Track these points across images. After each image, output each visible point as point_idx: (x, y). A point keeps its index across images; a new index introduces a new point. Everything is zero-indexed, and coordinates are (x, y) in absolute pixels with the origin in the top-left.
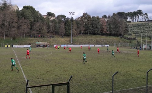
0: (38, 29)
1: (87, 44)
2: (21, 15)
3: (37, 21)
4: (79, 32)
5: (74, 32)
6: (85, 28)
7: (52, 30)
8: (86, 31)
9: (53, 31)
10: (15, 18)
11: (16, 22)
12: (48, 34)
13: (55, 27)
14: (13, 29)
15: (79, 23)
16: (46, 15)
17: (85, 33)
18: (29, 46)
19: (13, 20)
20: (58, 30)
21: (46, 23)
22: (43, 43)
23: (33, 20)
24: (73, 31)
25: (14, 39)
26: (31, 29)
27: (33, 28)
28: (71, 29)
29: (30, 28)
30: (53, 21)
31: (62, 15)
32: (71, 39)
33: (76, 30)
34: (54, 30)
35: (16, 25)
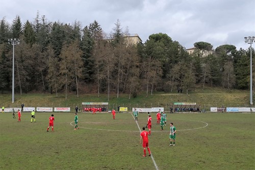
0: (177, 76)
2: (147, 52)
3: (176, 62)
7: (207, 77)
9: (207, 79)
10: (136, 58)
11: (137, 66)
13: (213, 72)
14: (132, 79)
16: (193, 49)
18: (162, 109)
19: (132, 62)
20: (219, 77)
21: (194, 64)
22: (188, 104)
23: (167, 59)
24: (253, 77)
25: (135, 96)
26: (164, 77)
27: (168, 75)
28: (249, 74)
29: (162, 75)
30: (207, 60)
31: (227, 45)
32: (249, 95)
34: (210, 77)
35: (137, 71)
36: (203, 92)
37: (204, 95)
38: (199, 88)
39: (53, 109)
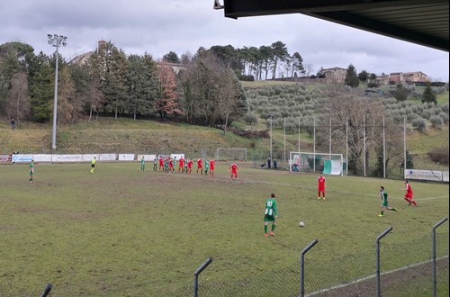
1: (109, 153)
4: (81, 109)
5: (63, 107)
6: (103, 96)
8: (109, 106)
15: (81, 77)
17: (105, 113)
20: (1, 99)
24: (58, 103)
28: (53, 97)
31: (18, 44)
32: (51, 132)
33: (70, 100)
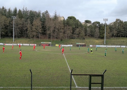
0: (78, 33)
1: (119, 45)
2: (67, 23)
3: (78, 27)
4: (111, 35)
5: (107, 35)
6: (117, 32)
7: (89, 33)
8: (118, 34)
9: (89, 34)
10: (62, 25)
11: (63, 29)
12: (85, 37)
13: (91, 32)
14: (61, 34)
15: (111, 28)
16: (84, 23)
17: (118, 36)
18: (72, 46)
19: (61, 27)
20: (93, 34)
21: (84, 29)
22: (81, 44)
23: (74, 27)
24: (106, 34)
25: (61, 40)
26: (73, 33)
27: (74, 33)
28: (105, 33)
29: (72, 32)
30: (89, 27)
31: (97, 22)
32: (104, 41)
33: (109, 33)
34: (90, 34)
35: (62, 31)
36: (87, 39)
37: (87, 40)
38: (86, 38)
39: (30, 44)
